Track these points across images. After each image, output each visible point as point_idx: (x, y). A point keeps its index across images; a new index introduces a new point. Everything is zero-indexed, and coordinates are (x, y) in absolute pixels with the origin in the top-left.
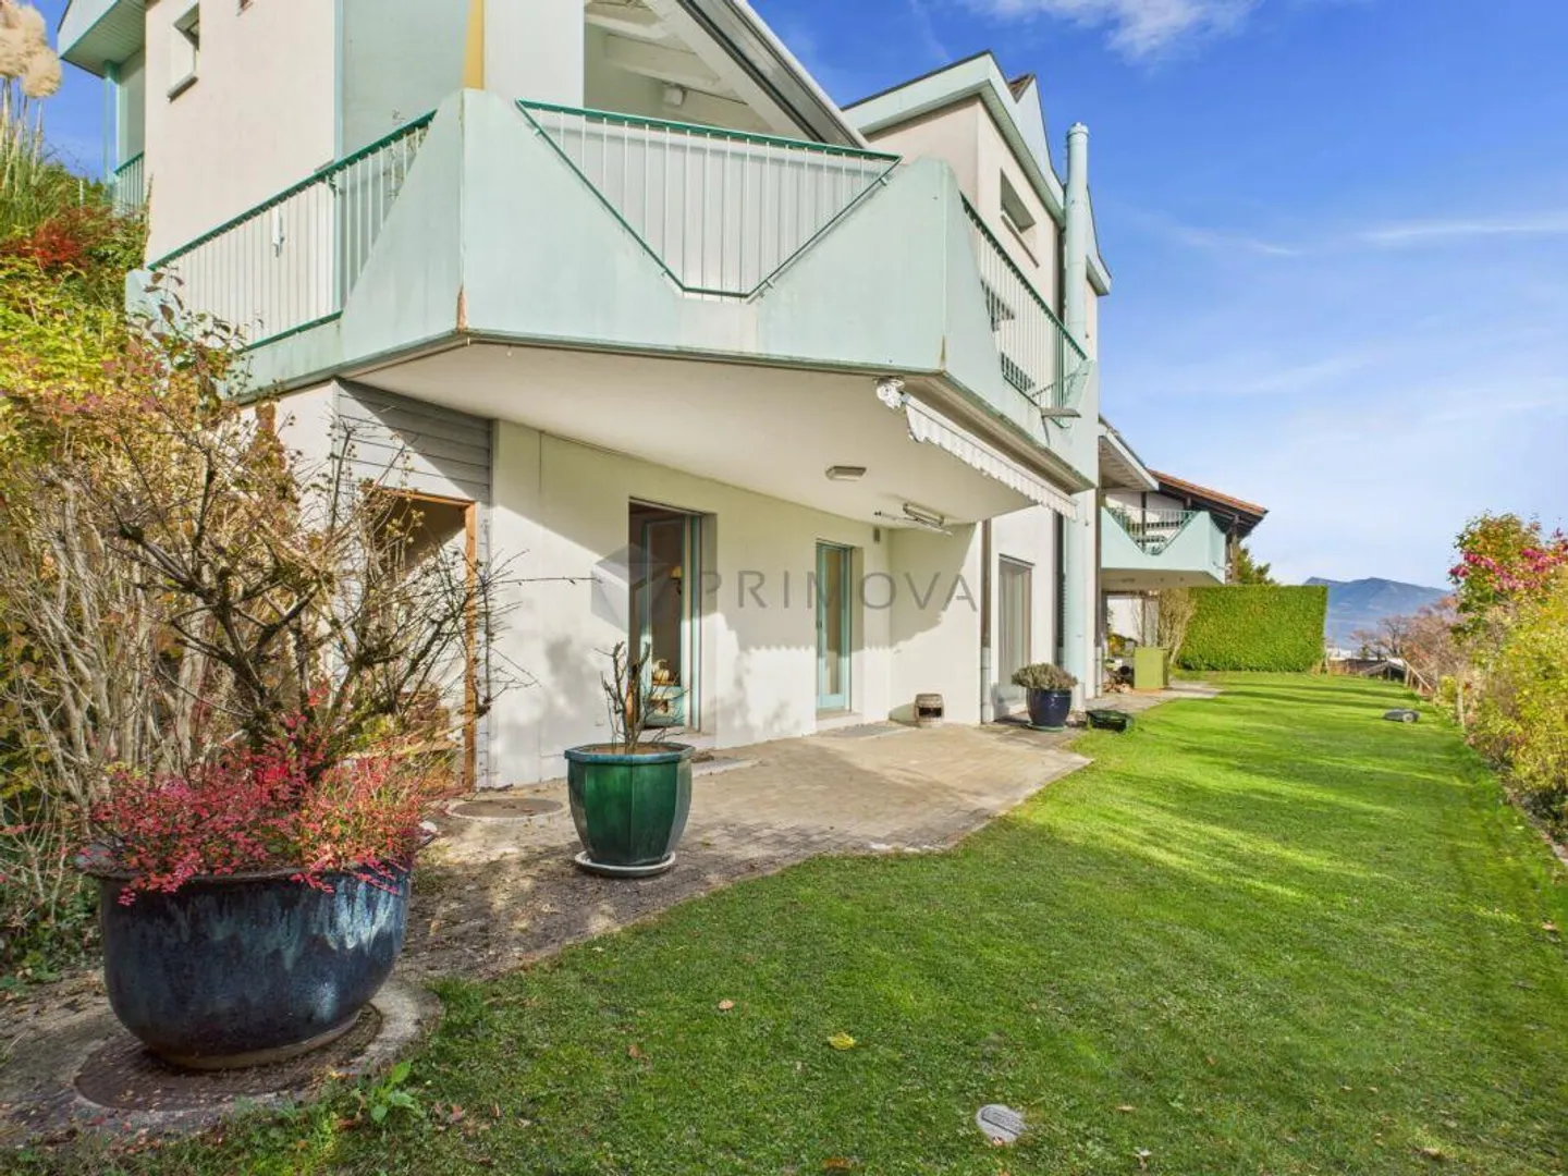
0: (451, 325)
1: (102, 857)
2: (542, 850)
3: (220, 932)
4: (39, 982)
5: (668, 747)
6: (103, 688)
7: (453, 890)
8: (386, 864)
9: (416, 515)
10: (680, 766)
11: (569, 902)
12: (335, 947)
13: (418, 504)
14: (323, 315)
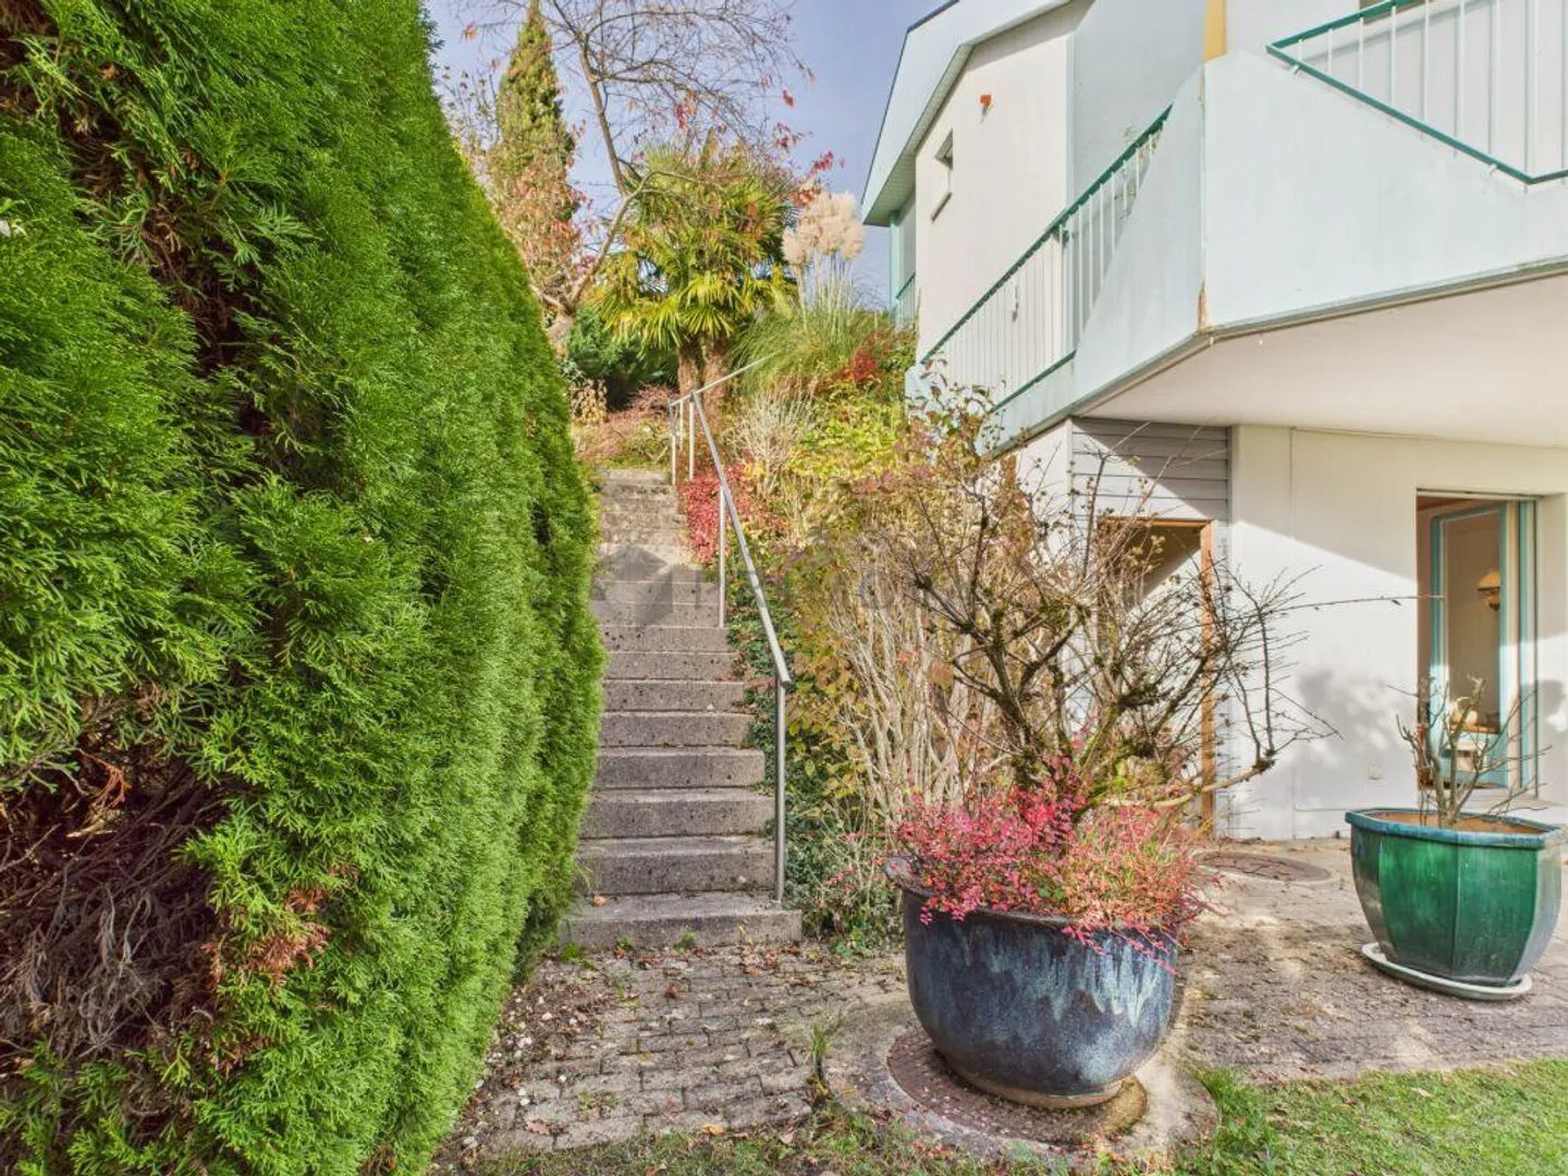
0: (1192, 329)
1: (903, 870)
2: (1311, 927)
3: (996, 966)
4: (860, 954)
5: (1516, 825)
6: (898, 715)
7: (1205, 955)
8: (1154, 930)
9: (1156, 540)
10: (1541, 855)
11: (1361, 1008)
12: (1101, 1008)
13: (1157, 530)
14: (1058, 359)
